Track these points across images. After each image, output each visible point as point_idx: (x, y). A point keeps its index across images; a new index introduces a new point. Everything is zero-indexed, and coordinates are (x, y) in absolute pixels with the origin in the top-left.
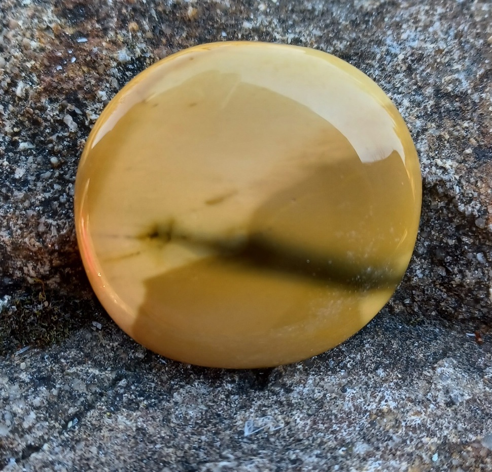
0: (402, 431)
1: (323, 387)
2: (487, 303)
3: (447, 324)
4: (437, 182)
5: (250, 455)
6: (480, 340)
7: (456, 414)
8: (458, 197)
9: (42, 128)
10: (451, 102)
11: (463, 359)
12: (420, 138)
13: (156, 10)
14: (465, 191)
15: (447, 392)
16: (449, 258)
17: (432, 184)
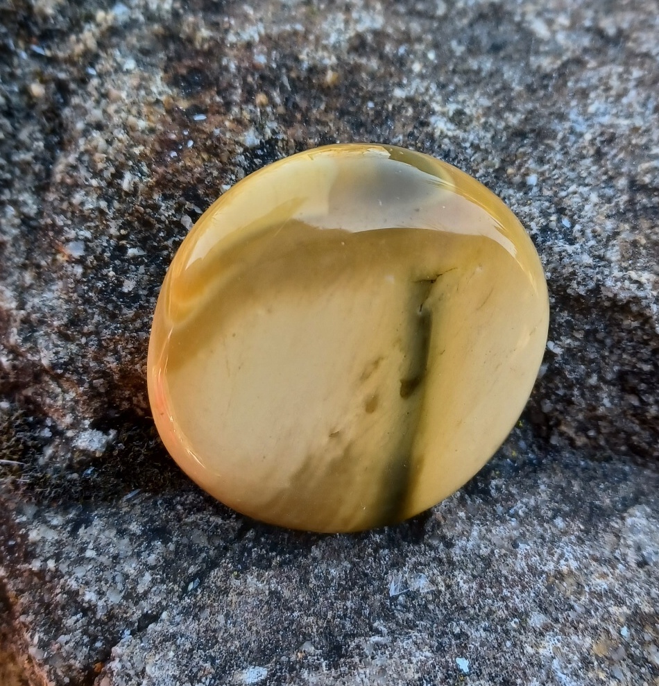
0: (584, 599)
1: (490, 540)
3: (640, 460)
4: (631, 299)
5: (406, 627)
7: (650, 576)
8: (655, 317)
9: (155, 231)
10: (649, 197)
12: (610, 243)
13: (289, 77)
15: (639, 548)
16: (643, 386)
17: (625, 301)
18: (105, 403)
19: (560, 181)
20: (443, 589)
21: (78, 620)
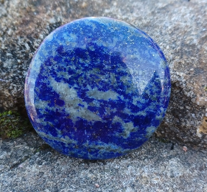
0: (148, 186)
1: (119, 164)
2: (195, 135)
7: (174, 181)
8: (184, 89)
9: (16, 48)
10: (188, 48)
11: (183, 159)
12: (171, 62)
13: (69, 3)
14: (188, 86)
15: (172, 172)
16: (180, 115)
17: (174, 82)
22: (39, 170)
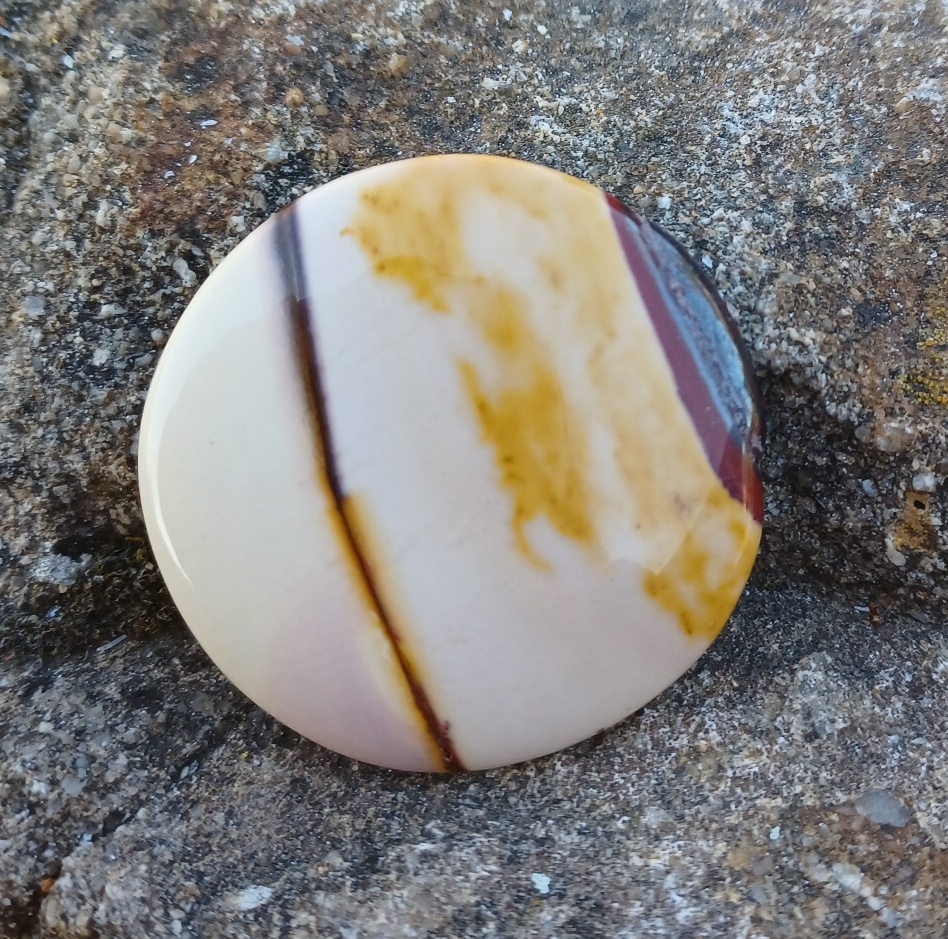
0: (725, 786)
2: (883, 560)
3: (825, 590)
4: (791, 367)
5: (472, 830)
6: (876, 619)
7: (821, 756)
8: (824, 391)
9: (138, 281)
10: (824, 224)
11: (844, 654)
12: (765, 290)
14: (836, 382)
15: (808, 715)
16: (820, 486)
17: (783, 370)
18: (72, 517)
19: (703, 202)
20: (532, 774)
21: (22, 820)
22: (289, 773)
